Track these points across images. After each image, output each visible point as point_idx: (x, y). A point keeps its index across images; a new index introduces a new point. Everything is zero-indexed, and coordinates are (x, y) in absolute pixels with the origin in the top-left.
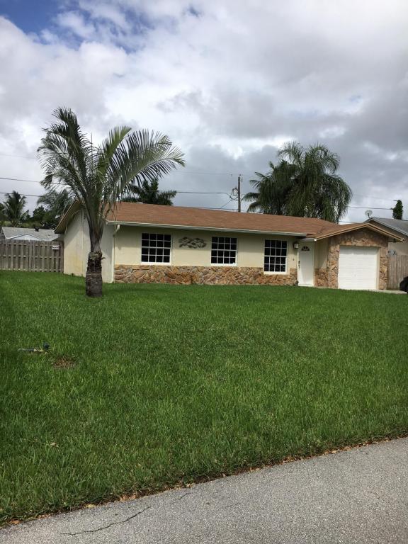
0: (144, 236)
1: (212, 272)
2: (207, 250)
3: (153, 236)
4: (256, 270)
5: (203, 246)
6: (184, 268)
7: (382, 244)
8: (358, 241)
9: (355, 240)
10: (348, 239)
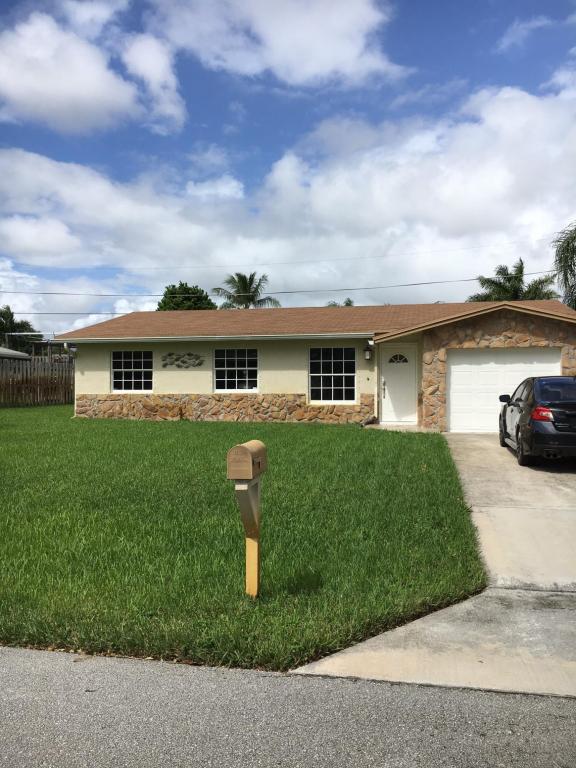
0: (116, 355)
1: (214, 402)
2: (207, 369)
3: (128, 355)
4: (291, 398)
5: (200, 364)
6: (170, 397)
7: (564, 340)
8: (494, 339)
9: (487, 337)
10: (466, 336)
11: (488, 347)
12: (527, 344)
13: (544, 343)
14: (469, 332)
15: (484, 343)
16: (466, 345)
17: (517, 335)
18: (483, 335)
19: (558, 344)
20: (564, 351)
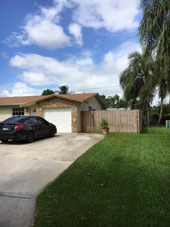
7: (72, 105)
8: (54, 105)
9: (52, 104)
10: (47, 104)
11: (52, 107)
12: (62, 106)
13: (66, 106)
14: (47, 103)
15: (51, 106)
16: (47, 107)
17: (60, 104)
18: (51, 104)
19: (70, 106)
20: (72, 108)
